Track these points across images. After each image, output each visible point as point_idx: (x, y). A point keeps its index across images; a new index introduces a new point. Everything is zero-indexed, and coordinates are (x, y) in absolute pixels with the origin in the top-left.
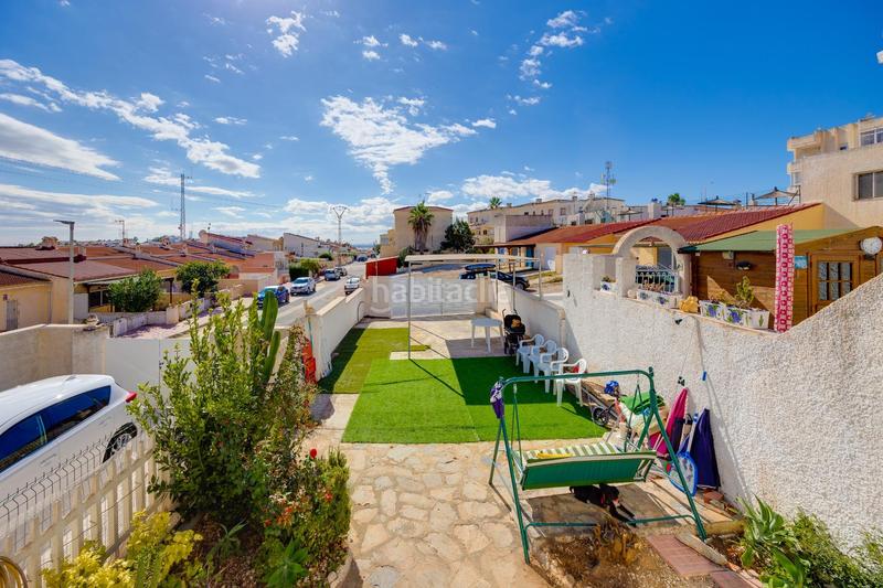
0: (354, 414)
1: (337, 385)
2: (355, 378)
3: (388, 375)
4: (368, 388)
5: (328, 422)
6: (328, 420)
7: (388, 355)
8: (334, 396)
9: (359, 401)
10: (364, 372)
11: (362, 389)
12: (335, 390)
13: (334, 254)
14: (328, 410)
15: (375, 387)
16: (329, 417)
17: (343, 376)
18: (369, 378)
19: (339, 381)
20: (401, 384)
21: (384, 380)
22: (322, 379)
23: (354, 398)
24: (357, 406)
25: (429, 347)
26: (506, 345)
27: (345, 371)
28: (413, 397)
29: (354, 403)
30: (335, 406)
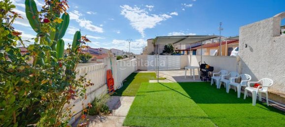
0: (132, 107)
1: (124, 92)
2: (133, 89)
3: (149, 89)
4: (139, 94)
5: (117, 112)
6: (117, 111)
7: (148, 81)
8: (122, 97)
9: (135, 100)
10: (138, 87)
11: (137, 94)
12: (123, 94)
13: (128, 56)
14: (118, 105)
15: (143, 93)
16: (117, 108)
17: (127, 89)
18: (140, 89)
19: (126, 90)
20: (156, 92)
21: (148, 91)
22: (117, 90)
23: (133, 98)
24: (134, 103)
25: (166, 79)
26: (201, 77)
27: (129, 86)
28: (164, 99)
29: (132, 101)
30: (122, 102)
